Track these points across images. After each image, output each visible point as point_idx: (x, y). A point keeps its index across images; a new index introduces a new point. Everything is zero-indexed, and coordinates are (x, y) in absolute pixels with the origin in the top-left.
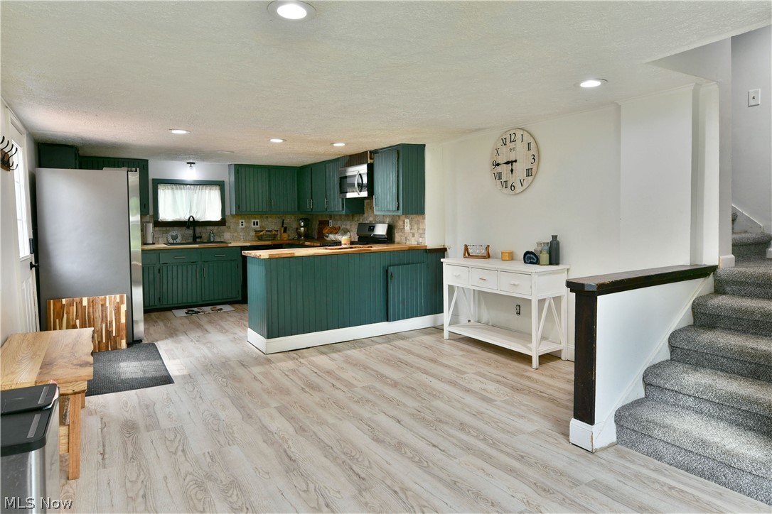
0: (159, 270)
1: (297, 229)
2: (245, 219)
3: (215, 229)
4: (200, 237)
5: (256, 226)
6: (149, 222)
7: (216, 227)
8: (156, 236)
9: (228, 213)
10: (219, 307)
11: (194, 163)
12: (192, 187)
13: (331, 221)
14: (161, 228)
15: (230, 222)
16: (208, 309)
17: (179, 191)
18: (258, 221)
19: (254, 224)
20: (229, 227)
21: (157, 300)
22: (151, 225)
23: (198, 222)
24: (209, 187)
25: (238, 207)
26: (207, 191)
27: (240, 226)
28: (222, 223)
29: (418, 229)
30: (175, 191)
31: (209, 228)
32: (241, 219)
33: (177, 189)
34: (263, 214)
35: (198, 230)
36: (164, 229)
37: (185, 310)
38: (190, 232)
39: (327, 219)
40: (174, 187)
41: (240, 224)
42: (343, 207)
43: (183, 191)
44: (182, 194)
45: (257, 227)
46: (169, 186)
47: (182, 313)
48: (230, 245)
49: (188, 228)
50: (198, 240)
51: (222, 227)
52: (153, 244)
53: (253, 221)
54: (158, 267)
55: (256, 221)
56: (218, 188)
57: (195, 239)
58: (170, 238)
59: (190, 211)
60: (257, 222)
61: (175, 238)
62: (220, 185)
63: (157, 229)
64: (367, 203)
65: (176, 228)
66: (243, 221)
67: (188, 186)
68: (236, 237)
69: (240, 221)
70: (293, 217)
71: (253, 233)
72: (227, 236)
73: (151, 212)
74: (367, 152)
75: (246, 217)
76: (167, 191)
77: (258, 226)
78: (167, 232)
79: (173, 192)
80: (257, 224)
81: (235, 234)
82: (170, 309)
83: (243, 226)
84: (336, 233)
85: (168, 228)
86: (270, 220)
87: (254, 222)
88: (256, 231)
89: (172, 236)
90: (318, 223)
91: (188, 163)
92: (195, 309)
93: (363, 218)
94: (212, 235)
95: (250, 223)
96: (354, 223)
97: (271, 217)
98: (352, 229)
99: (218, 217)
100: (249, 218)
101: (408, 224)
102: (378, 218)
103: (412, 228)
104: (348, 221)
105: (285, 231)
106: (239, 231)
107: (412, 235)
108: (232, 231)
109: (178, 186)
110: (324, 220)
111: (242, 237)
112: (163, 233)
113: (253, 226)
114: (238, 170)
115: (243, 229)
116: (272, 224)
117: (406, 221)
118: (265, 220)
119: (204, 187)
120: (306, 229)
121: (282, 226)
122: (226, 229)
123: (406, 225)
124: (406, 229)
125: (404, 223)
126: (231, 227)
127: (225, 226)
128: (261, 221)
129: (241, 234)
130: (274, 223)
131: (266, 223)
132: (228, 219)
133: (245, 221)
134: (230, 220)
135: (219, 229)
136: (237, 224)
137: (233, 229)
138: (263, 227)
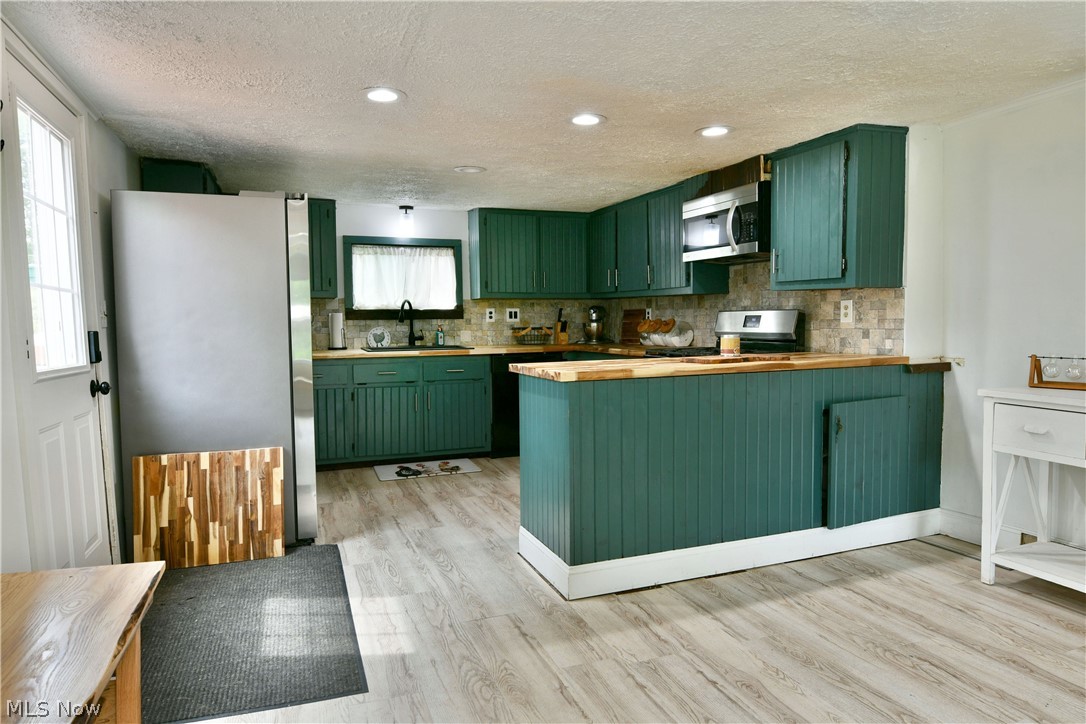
0: (353, 395)
1: (584, 325)
2: (495, 307)
3: (445, 324)
4: (421, 338)
5: (513, 320)
6: (337, 311)
7: (447, 321)
8: (348, 336)
9: (466, 296)
10: (453, 463)
11: (411, 208)
12: (408, 250)
13: (650, 310)
14: (356, 322)
15: (471, 312)
16: (434, 466)
17: (386, 257)
18: (518, 310)
19: (511, 317)
20: (469, 322)
21: (348, 448)
22: (340, 317)
23: (417, 311)
24: (435, 251)
25: (485, 285)
26: (433, 258)
27: (488, 320)
28: (457, 313)
29: (881, 320)
30: (380, 257)
31: (436, 322)
32: (490, 307)
33: (383, 254)
34: (526, 298)
35: (418, 325)
36: (362, 323)
37: (395, 468)
38: (404, 329)
39: (643, 306)
40: (378, 249)
41: (488, 315)
42: (688, 280)
43: (393, 257)
44: (391, 260)
45: (516, 322)
46: (370, 249)
47: (389, 472)
48: (472, 352)
49: (401, 321)
50: (418, 343)
51: (456, 321)
52: (345, 348)
53: (508, 310)
54: (351, 391)
55: (513, 310)
56: (450, 252)
57: (413, 341)
58: (372, 338)
59: (405, 292)
60: (516, 313)
61: (379, 338)
62: (454, 246)
63: (350, 322)
64: (736, 272)
65: (381, 322)
66: (493, 310)
67: (402, 248)
68: (481, 338)
69: (488, 311)
70: (577, 304)
71: (509, 333)
72: (465, 337)
73: (341, 294)
74: (759, 157)
75: (497, 303)
76: (366, 257)
77: (518, 320)
78: (367, 328)
79: (377, 258)
80: (516, 317)
81: (479, 334)
82: (371, 464)
83: (493, 320)
84: (667, 332)
85: (368, 322)
86: (537, 308)
87: (511, 313)
88: (513, 329)
89: (375, 336)
90: (621, 314)
91: (401, 207)
92: (413, 466)
93: (725, 302)
94: (441, 334)
95: (504, 314)
96: (703, 312)
97: (539, 304)
98: (698, 324)
99: (450, 304)
100: (502, 306)
101: (850, 310)
102: (764, 300)
103: (861, 319)
104: (688, 308)
105: (563, 329)
106: (485, 328)
107: (860, 333)
108: (474, 327)
109: (385, 249)
110: (634, 308)
111: (490, 339)
112: (361, 331)
113: (508, 320)
114: (486, 219)
115: (492, 324)
116: (541, 317)
117: (843, 303)
118: (529, 309)
119: (428, 250)
120: (600, 325)
121: (559, 320)
122: (464, 324)
123: (843, 311)
124: (843, 320)
125: (837, 307)
126: (473, 321)
127: (462, 318)
128: (522, 311)
129: (489, 334)
130: (543, 315)
131: (531, 314)
132: (467, 307)
133: (496, 311)
134: (471, 309)
135: (453, 324)
136: (483, 315)
137: (475, 324)
138: (525, 321)
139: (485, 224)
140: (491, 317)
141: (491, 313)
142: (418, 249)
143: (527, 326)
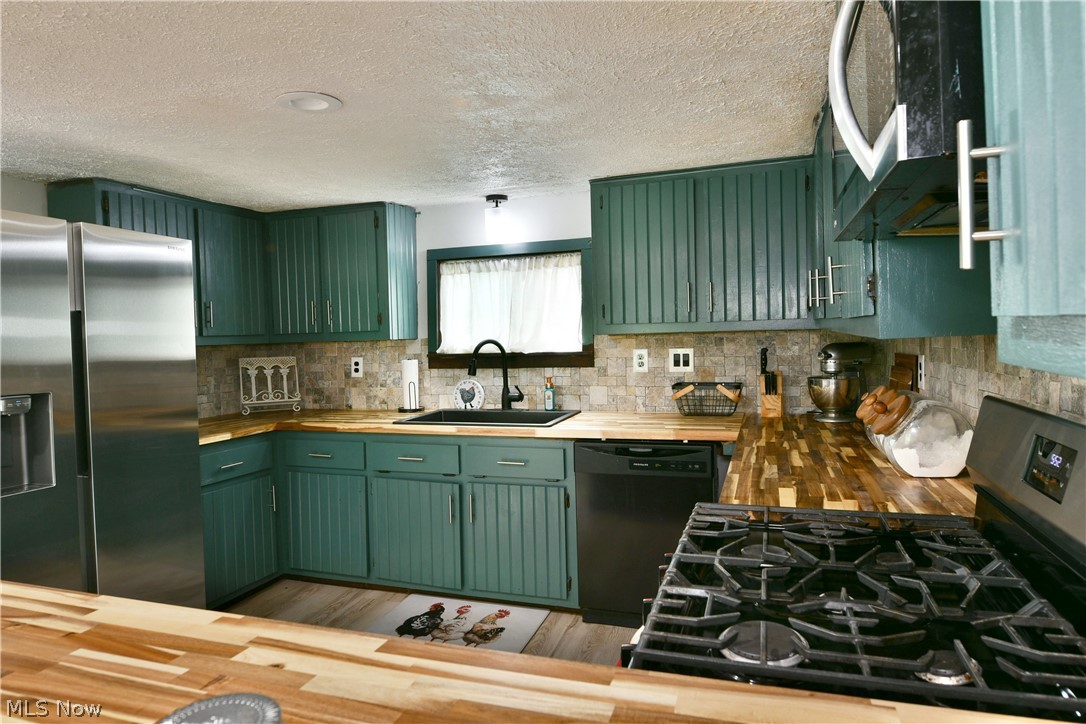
2: (648, 348)
3: (562, 376)
4: (520, 398)
5: (682, 369)
6: (413, 357)
7: (568, 371)
8: (432, 390)
11: (504, 197)
12: (514, 263)
14: (442, 371)
15: (608, 355)
17: (485, 275)
18: (690, 351)
19: (677, 363)
20: (604, 372)
22: (411, 369)
24: (553, 260)
26: (550, 270)
27: (636, 368)
28: (584, 359)
32: (638, 347)
34: (705, 332)
35: (522, 378)
36: (450, 372)
38: (496, 381)
39: (916, 348)
40: (473, 265)
41: (636, 361)
44: (491, 282)
45: (687, 372)
46: (462, 266)
51: (584, 371)
53: (672, 352)
55: (681, 351)
56: (576, 260)
57: (508, 403)
58: (460, 396)
60: (686, 356)
61: (468, 396)
62: (583, 251)
63: (434, 372)
66: (644, 352)
67: (505, 261)
68: (624, 399)
69: (637, 352)
72: (597, 396)
73: (423, 332)
75: (651, 341)
76: (460, 277)
77: (690, 369)
80: (686, 363)
81: (621, 392)
83: (645, 369)
85: (455, 372)
86: (729, 347)
87: (677, 357)
88: (681, 386)
89: (463, 392)
91: (490, 198)
94: (549, 392)
95: (665, 359)
99: (572, 343)
100: (661, 345)
105: (771, 388)
106: (631, 382)
108: (613, 381)
109: (482, 264)
111: (640, 401)
112: (447, 385)
113: (672, 369)
115: (644, 376)
116: (737, 364)
118: (713, 349)
119: (542, 259)
121: (763, 371)
122: (595, 375)
126: (610, 371)
127: (592, 365)
128: (699, 354)
129: (638, 393)
130: (742, 360)
131: (716, 359)
132: (601, 346)
133: (649, 354)
134: (607, 350)
135: (577, 376)
136: (628, 361)
137: (614, 375)
138: (704, 371)
140: (641, 364)
141: (641, 357)
142: (528, 260)
143: (709, 380)
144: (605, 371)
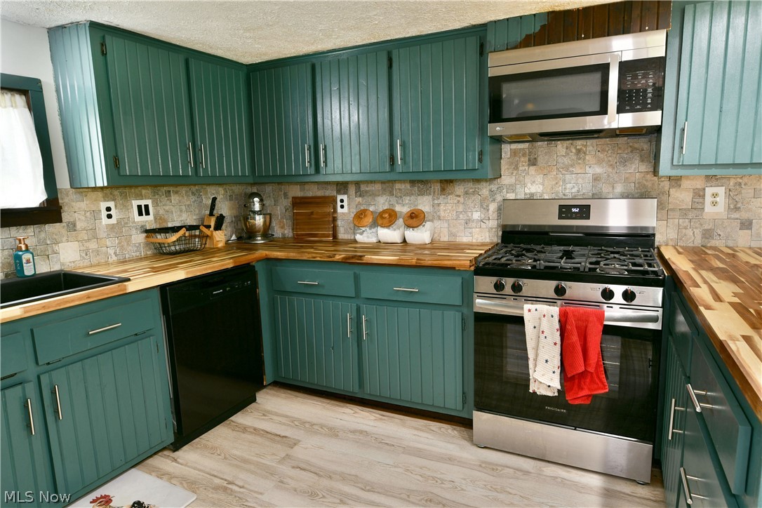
2: (114, 200)
5: (145, 218)
7: (32, 229)
9: (63, 181)
13: (345, 197)
15: (75, 208)
18: (149, 202)
19: (140, 214)
20: (72, 226)
25: (113, 162)
27: (105, 221)
28: (49, 213)
32: (106, 200)
34: (161, 183)
39: (330, 192)
41: (105, 213)
42: (480, 160)
45: (149, 221)
48: (131, 287)
51: (50, 228)
53: (135, 203)
55: (143, 203)
56: (20, 100)
60: (147, 207)
62: (27, 90)
66: (111, 204)
68: (97, 252)
69: (104, 205)
71: (140, 238)
72: (66, 253)
75: (116, 192)
77: (151, 217)
80: (147, 213)
81: (93, 245)
83: (113, 221)
86: (175, 198)
87: (139, 207)
88: (147, 231)
90: (287, 203)
93: (494, 187)
94: (26, 256)
95: (129, 209)
96: (452, 199)
97: (176, 192)
98: (442, 214)
99: (34, 196)
100: (125, 197)
101: (721, 199)
102: (569, 186)
103: (737, 209)
104: (421, 194)
105: (218, 227)
106: (102, 234)
107: (737, 224)
108: (84, 235)
110: (310, 194)
111: (111, 251)
113: (138, 218)
114: (103, 45)
115: (112, 227)
116: (181, 211)
117: (709, 191)
118: (164, 199)
120: (268, 217)
121: (211, 214)
122: (64, 231)
123: (708, 199)
124: (708, 208)
125: (700, 194)
126: (79, 225)
127: (61, 221)
128: (156, 204)
129: (109, 244)
130: (183, 208)
131: (167, 208)
132: (66, 200)
133: (116, 206)
134: (74, 204)
135: (43, 235)
136: (95, 214)
137: (84, 229)
138: (161, 218)
139: (104, 54)
140: (109, 216)
141: (108, 209)
143: (164, 225)
144: (74, 225)
